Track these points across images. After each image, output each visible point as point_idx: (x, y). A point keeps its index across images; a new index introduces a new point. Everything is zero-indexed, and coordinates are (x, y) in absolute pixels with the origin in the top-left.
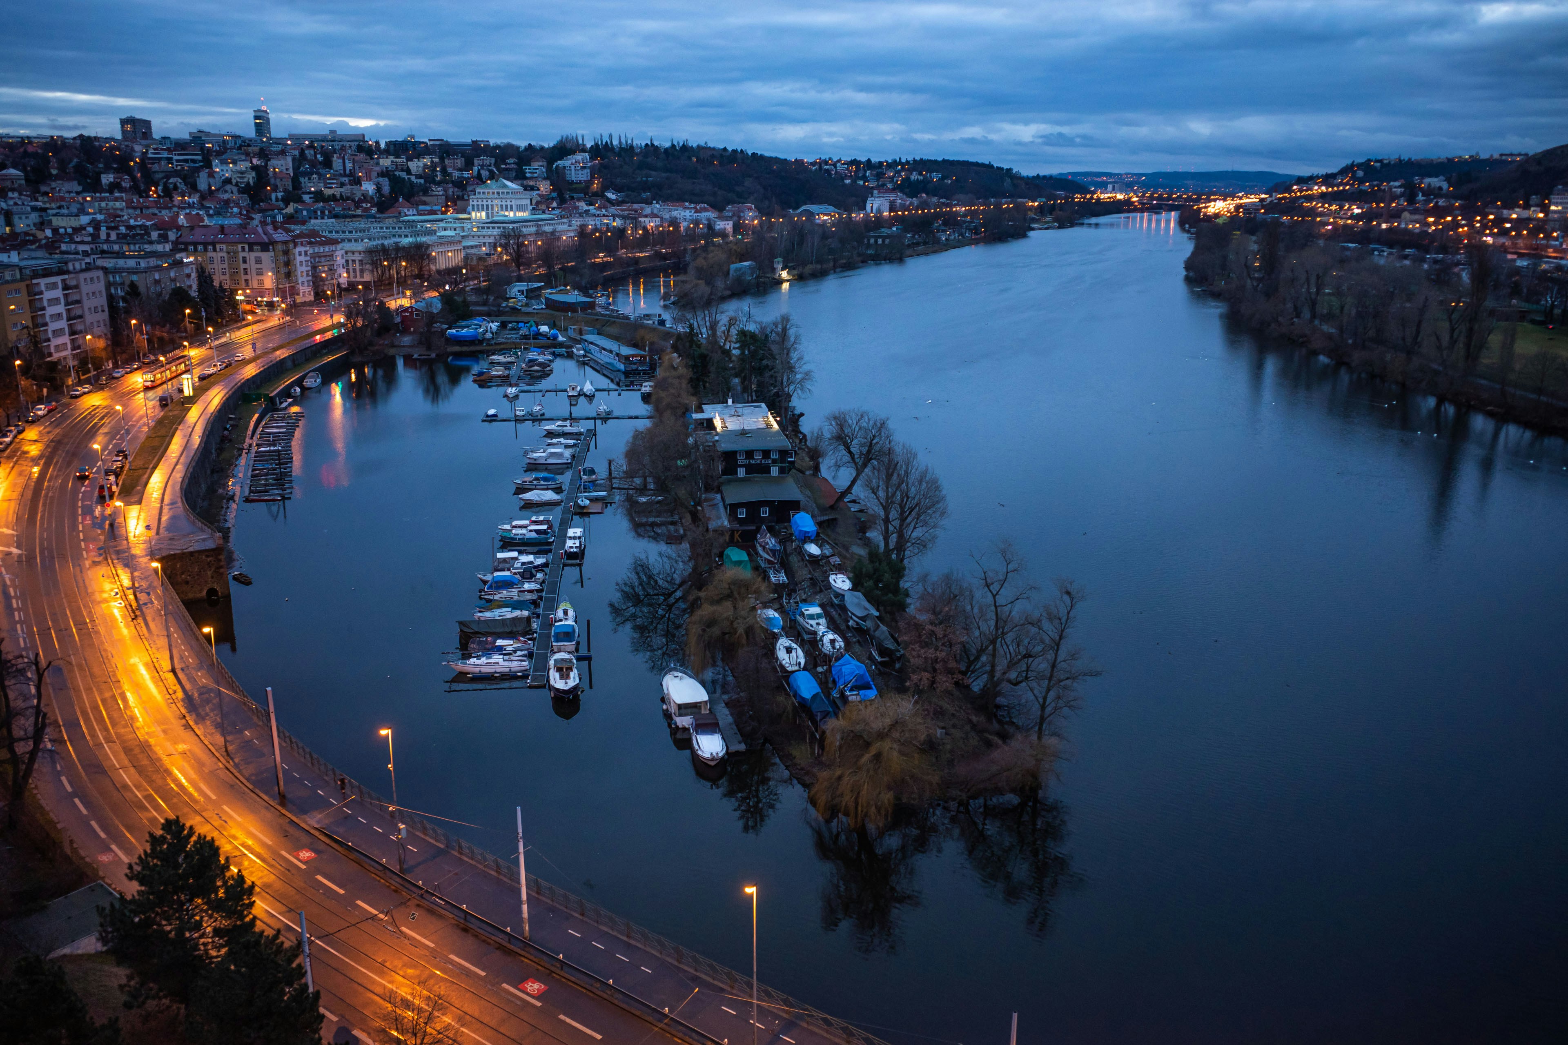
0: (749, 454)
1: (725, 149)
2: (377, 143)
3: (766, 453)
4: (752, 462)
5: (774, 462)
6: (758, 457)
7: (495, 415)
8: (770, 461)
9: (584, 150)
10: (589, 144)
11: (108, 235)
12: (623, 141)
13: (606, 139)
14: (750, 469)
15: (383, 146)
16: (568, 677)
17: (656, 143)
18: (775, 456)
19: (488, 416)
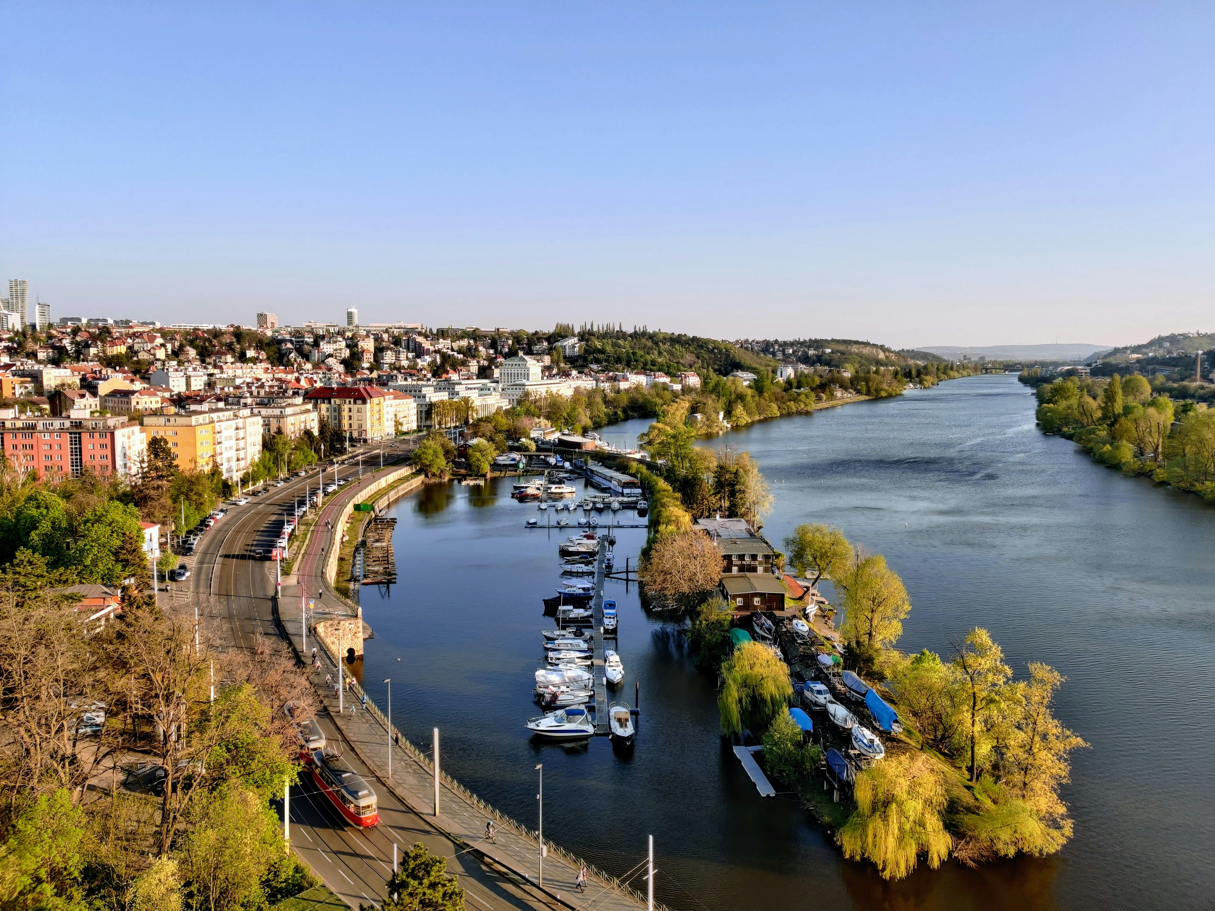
0: (741, 557)
1: (673, 334)
2: (431, 330)
3: (754, 557)
4: (744, 563)
5: (760, 563)
6: (747, 559)
7: (535, 523)
8: (757, 563)
9: (573, 335)
10: (577, 330)
11: (258, 393)
12: (601, 329)
13: (588, 327)
14: (742, 569)
15: (435, 331)
16: (626, 726)
17: (624, 330)
18: (760, 559)
19: (529, 524)
